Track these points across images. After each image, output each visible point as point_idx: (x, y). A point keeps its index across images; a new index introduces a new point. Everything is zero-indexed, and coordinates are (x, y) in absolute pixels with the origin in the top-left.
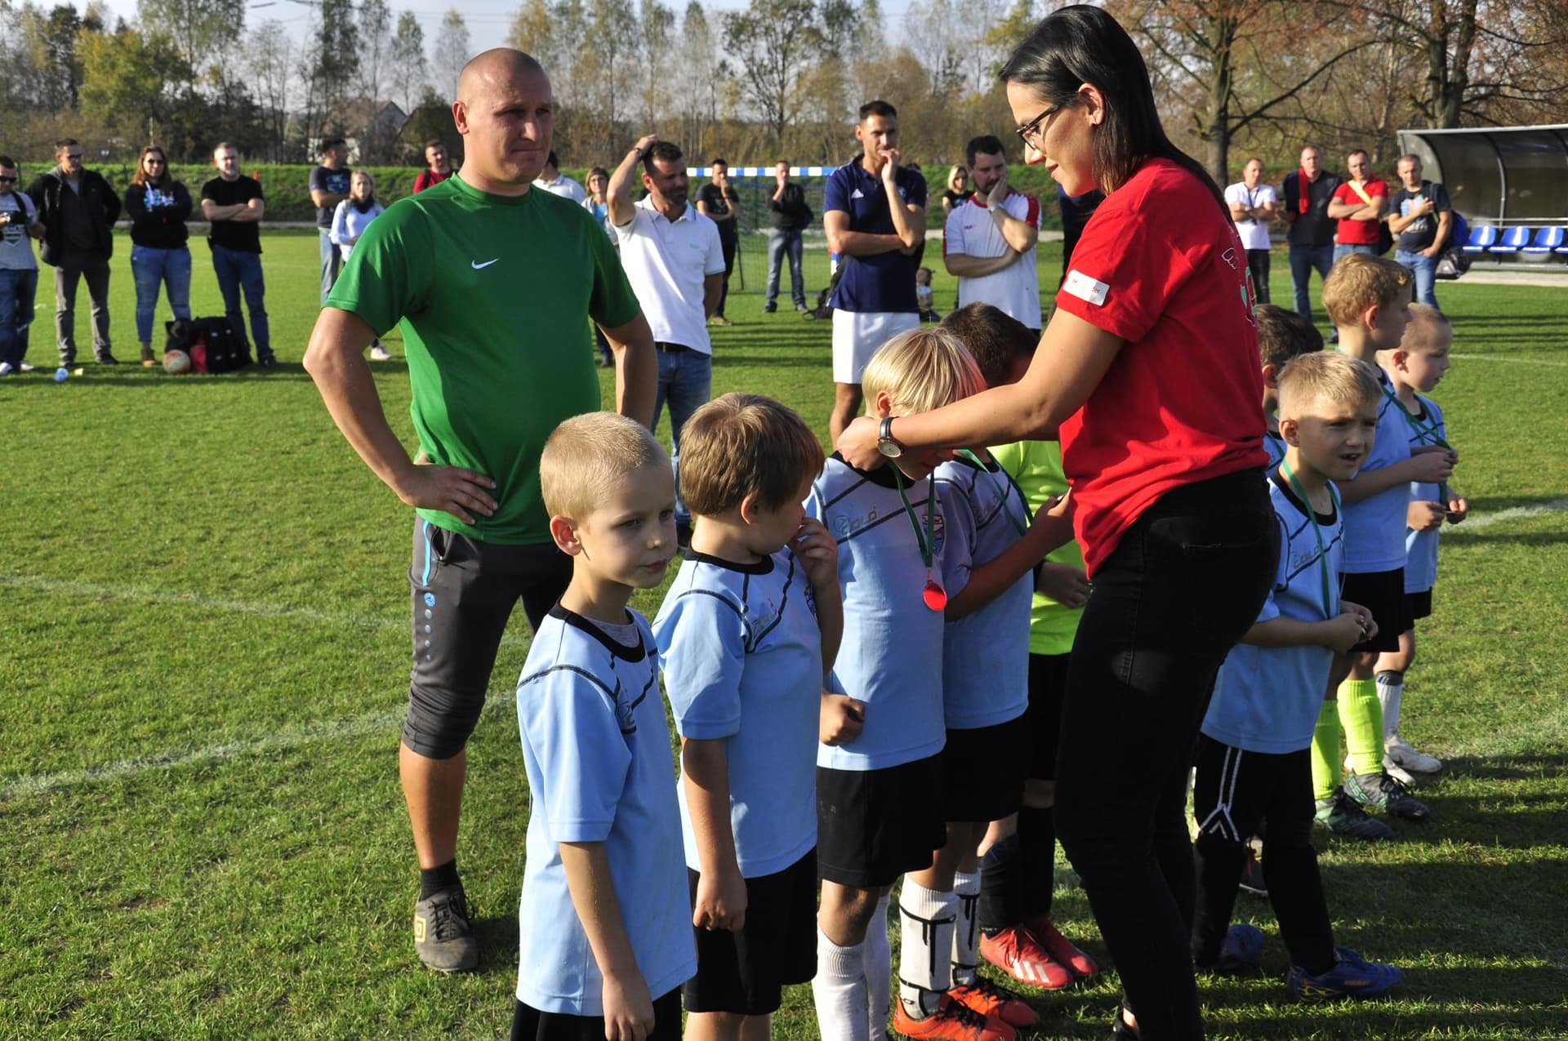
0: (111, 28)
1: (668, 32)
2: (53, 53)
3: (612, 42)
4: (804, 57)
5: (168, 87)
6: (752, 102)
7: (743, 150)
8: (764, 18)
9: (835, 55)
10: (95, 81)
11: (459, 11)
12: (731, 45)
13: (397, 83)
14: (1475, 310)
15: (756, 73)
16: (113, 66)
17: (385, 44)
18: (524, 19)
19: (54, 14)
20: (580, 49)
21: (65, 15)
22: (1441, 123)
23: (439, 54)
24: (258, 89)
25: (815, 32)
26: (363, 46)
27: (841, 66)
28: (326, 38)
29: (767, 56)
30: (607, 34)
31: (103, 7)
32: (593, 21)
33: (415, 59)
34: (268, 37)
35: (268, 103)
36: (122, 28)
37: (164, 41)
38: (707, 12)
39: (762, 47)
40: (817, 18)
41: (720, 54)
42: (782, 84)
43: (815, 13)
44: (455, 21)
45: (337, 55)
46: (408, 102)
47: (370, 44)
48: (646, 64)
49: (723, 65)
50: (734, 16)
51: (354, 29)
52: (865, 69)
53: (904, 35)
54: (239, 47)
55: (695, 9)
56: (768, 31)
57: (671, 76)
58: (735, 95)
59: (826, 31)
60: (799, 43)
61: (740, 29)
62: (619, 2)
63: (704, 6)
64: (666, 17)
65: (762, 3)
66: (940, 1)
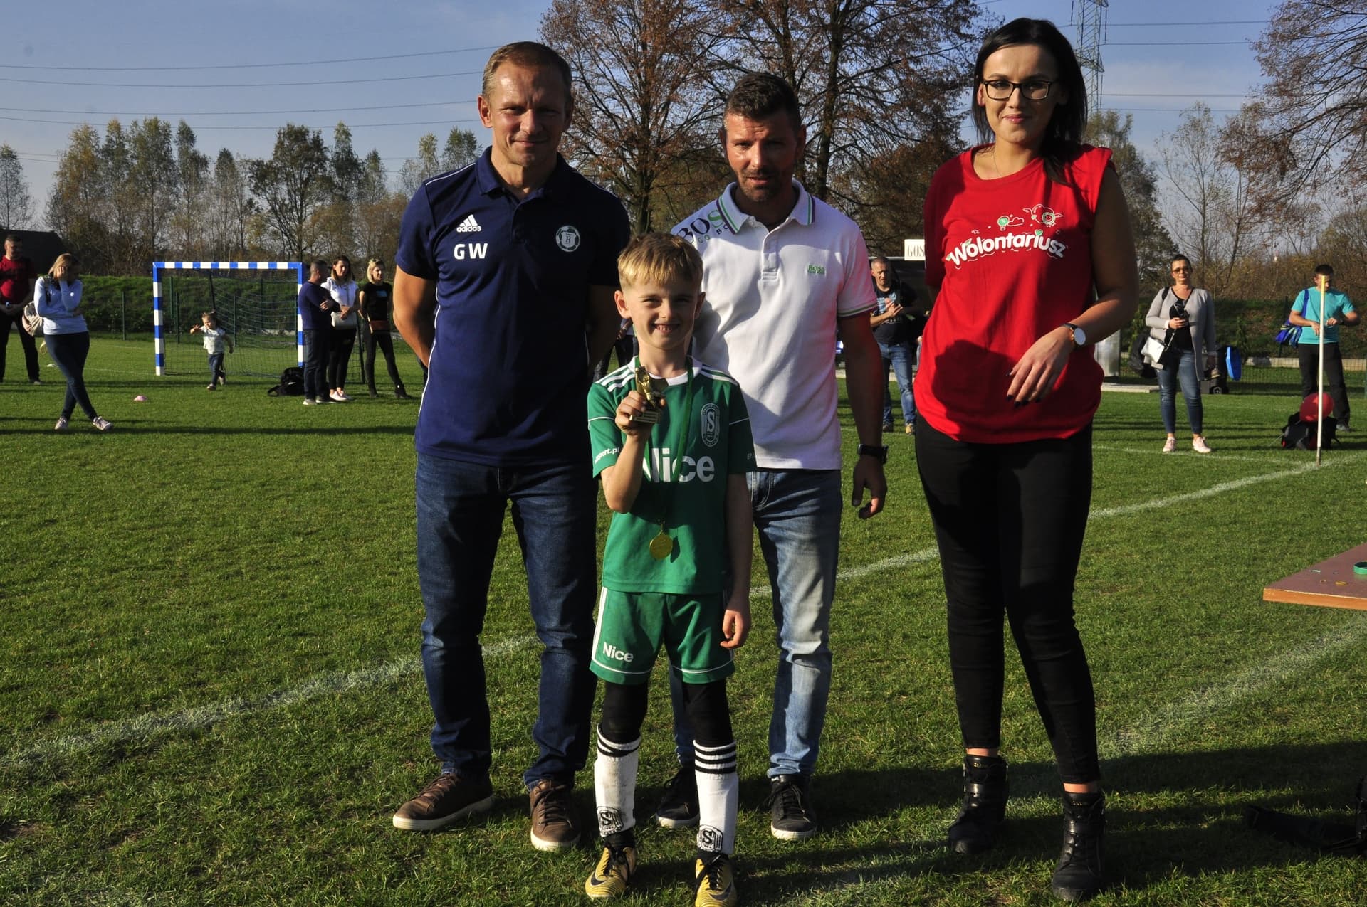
1: (202, 174)
3: (153, 180)
4: (319, 199)
6: (275, 233)
8: (285, 167)
9: (345, 198)
11: (13, 147)
12: (257, 187)
15: (279, 210)
18: (72, 157)
20: (124, 184)
25: (327, 180)
27: (350, 208)
29: (287, 197)
30: (149, 173)
32: (135, 162)
38: (236, 159)
39: (283, 191)
40: (329, 168)
41: (248, 194)
42: (300, 220)
43: (327, 164)
48: (183, 199)
49: (250, 203)
50: (259, 163)
52: (369, 210)
53: (401, 185)
55: (225, 156)
56: (289, 177)
57: (205, 210)
58: (260, 228)
59: (336, 179)
60: (315, 188)
61: (263, 174)
62: (159, 147)
63: (234, 155)
64: (200, 162)
65: (283, 154)
66: (430, 160)
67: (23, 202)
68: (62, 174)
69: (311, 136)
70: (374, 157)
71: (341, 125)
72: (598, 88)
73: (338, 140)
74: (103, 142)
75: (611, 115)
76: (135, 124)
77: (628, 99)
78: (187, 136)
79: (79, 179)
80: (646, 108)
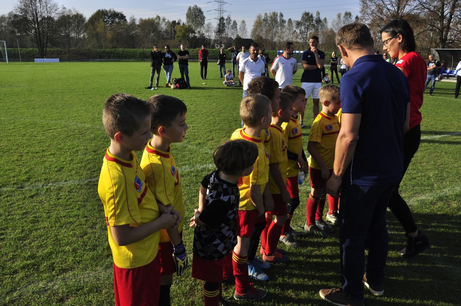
0: (182, 24)
1: (284, 24)
2: (171, 29)
3: (273, 26)
4: (311, 30)
5: (190, 35)
6: (300, 38)
7: (297, 48)
8: (303, 22)
9: (317, 29)
10: (178, 34)
11: (244, 20)
12: (297, 27)
13: (232, 34)
14: (444, 87)
15: (302, 32)
16: (181, 31)
17: (230, 26)
18: (257, 22)
19: (172, 22)
20: (267, 27)
21: (174, 22)
22: (441, 48)
23: (240, 28)
24: (206, 35)
25: (314, 25)
26: (226, 27)
28: (219, 25)
30: (272, 25)
31: (180, 21)
32: (270, 22)
33: (235, 29)
34: (208, 25)
35: (208, 37)
36: (183, 24)
37: (190, 26)
39: (303, 28)
40: (314, 22)
41: (294, 29)
42: (306, 35)
43: (314, 21)
44: (244, 22)
45: (221, 28)
46: (234, 37)
47: (227, 26)
48: (280, 30)
49: (295, 31)
50: (298, 21)
51: (225, 23)
52: (323, 32)
53: (332, 26)
54: (204, 27)
55: (290, 20)
56: (304, 24)
57: (284, 33)
59: (316, 25)
60: (310, 27)
61: (299, 24)
62: (275, 18)
63: (292, 19)
64: (284, 21)
65: (303, 19)
66: (339, 19)
67: (246, 33)
68: (254, 26)
69: (310, 14)
70: (325, 19)
71: (318, 11)
72: (386, 3)
73: (317, 15)
74: (263, 18)
75: (389, 10)
76: (270, 13)
77: (394, 5)
78: (282, 15)
79: (257, 26)
80: (399, 8)
